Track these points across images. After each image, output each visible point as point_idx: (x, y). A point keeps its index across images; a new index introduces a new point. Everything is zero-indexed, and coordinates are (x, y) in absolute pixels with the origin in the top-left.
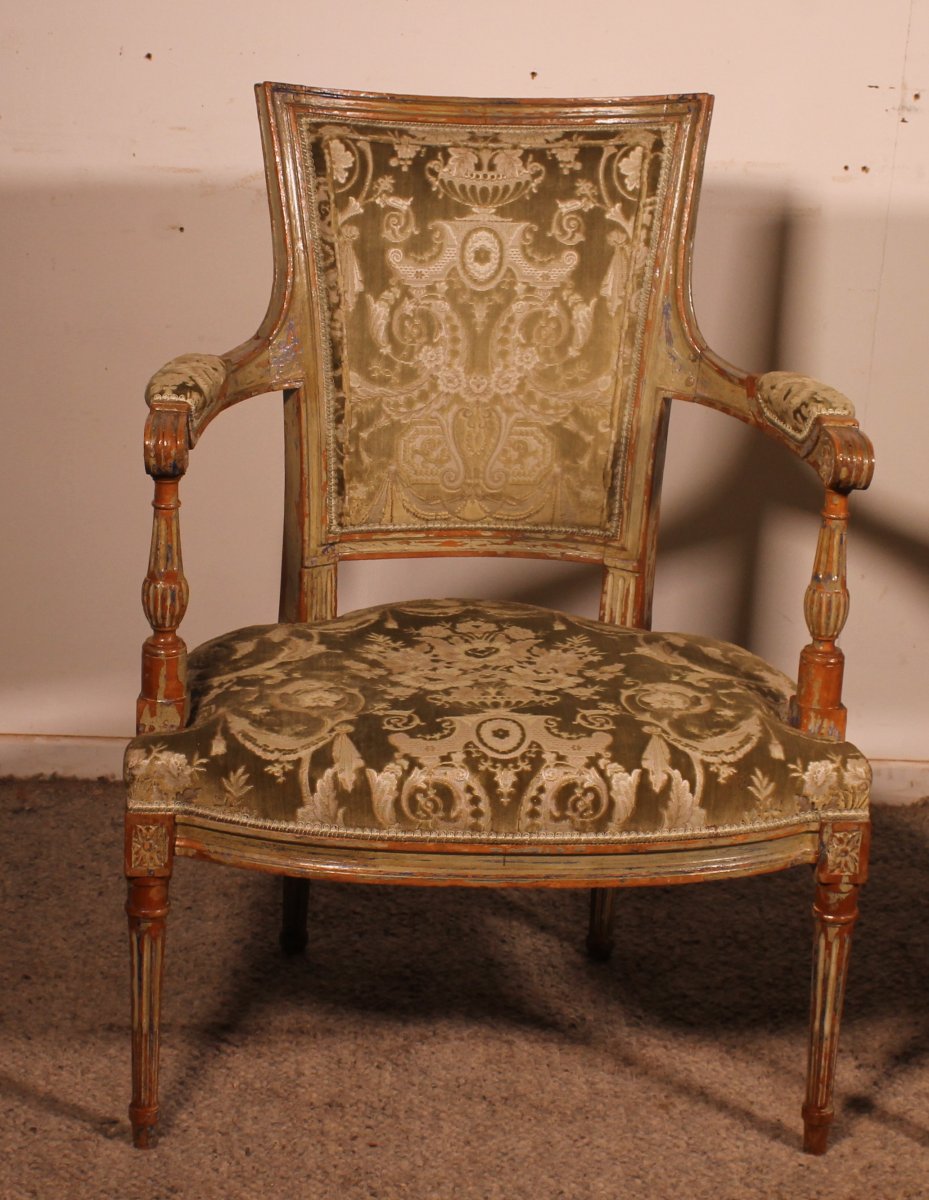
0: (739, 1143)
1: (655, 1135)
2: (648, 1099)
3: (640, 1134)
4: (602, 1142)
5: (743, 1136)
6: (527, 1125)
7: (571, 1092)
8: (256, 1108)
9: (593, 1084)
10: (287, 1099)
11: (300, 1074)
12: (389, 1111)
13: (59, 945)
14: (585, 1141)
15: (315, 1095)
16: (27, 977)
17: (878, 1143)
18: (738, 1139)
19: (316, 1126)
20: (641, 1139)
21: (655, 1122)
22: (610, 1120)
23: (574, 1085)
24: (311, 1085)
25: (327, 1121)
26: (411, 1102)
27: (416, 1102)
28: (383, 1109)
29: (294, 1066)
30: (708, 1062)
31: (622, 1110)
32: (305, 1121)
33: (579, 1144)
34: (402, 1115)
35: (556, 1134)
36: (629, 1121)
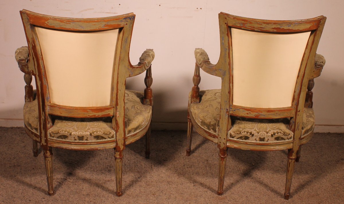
0: (167, 202)
1: (151, 201)
2: (151, 193)
3: (148, 200)
4: (140, 202)
5: (168, 200)
6: (126, 199)
7: (136, 192)
8: (73, 196)
9: (140, 190)
10: (79, 194)
11: (83, 188)
12: (99, 196)
13: (41, 162)
14: (137, 202)
15: (85, 193)
16: (34, 169)
17: (195, 202)
18: (167, 201)
19: (84, 199)
20: (148, 201)
21: (151, 198)
22: (142, 198)
23: (136, 190)
24: (84, 191)
25: (86, 198)
26: (104, 194)
27: (105, 194)
28: (98, 195)
29: (82, 187)
30: (164, 185)
31: (145, 195)
32: (82, 198)
33: (135, 202)
34: (101, 197)
35: (131, 201)
36: (146, 198)
